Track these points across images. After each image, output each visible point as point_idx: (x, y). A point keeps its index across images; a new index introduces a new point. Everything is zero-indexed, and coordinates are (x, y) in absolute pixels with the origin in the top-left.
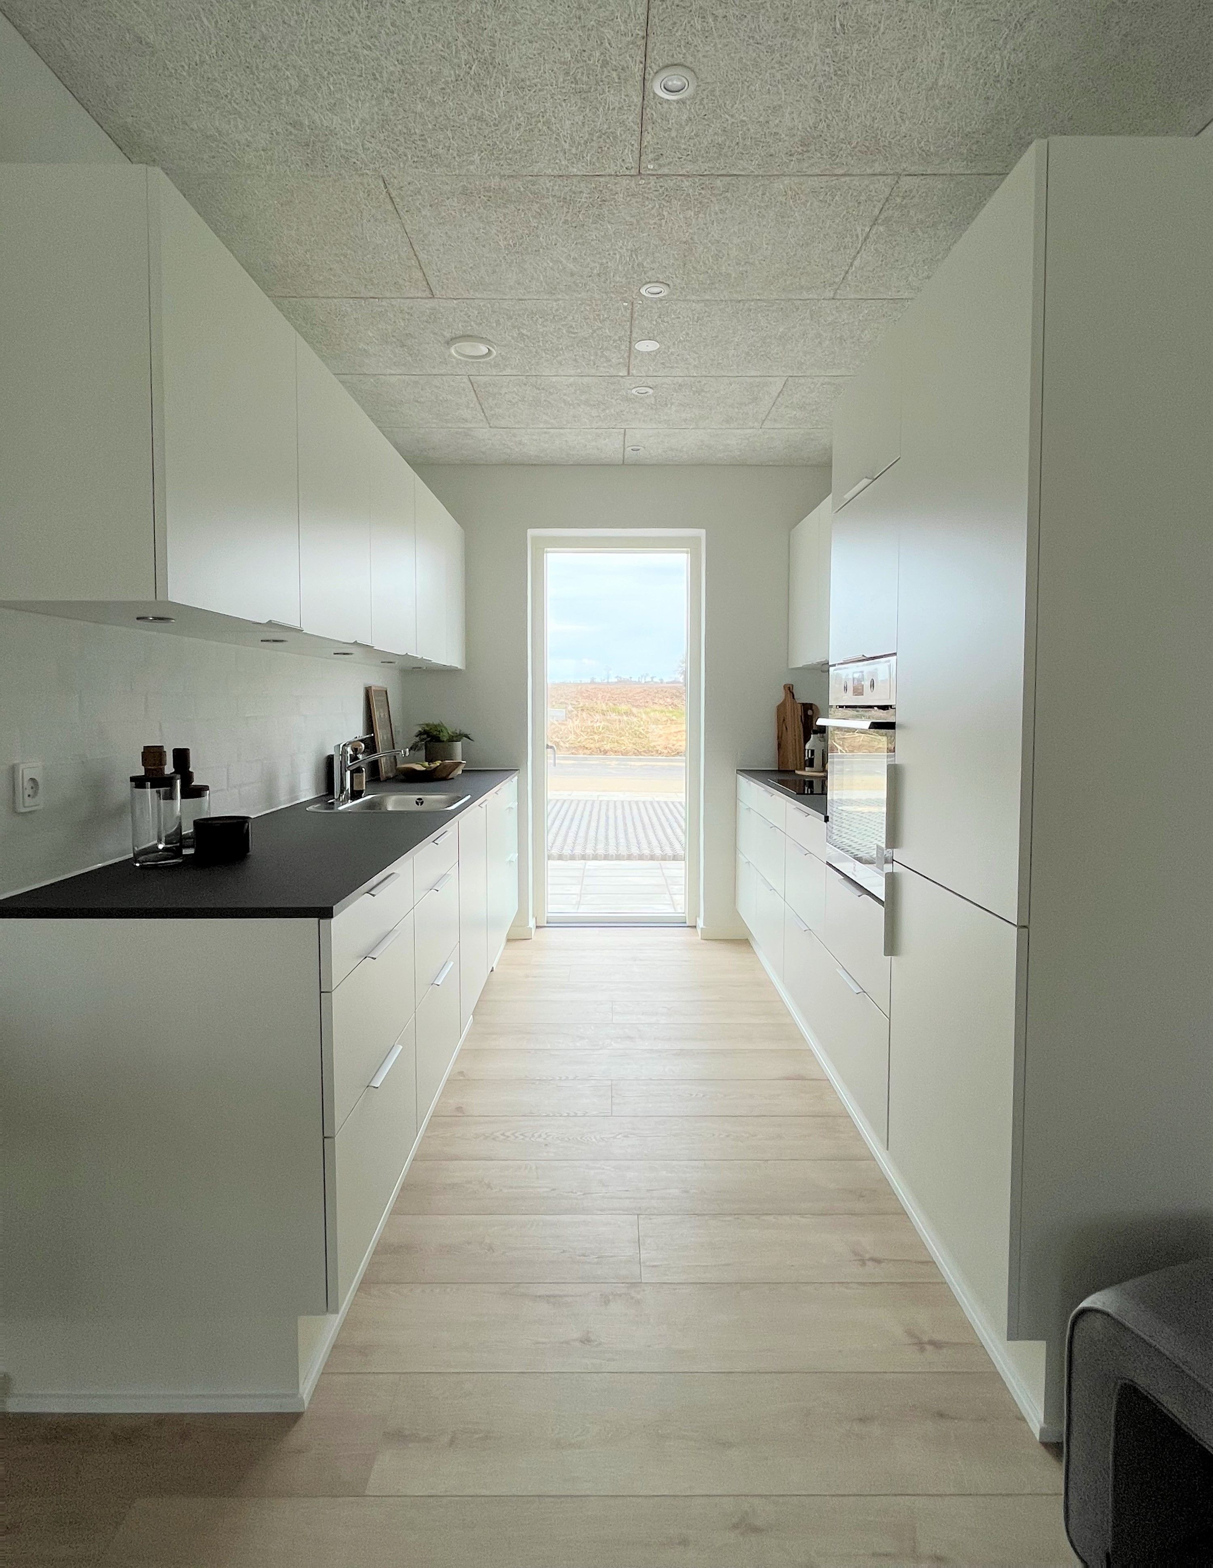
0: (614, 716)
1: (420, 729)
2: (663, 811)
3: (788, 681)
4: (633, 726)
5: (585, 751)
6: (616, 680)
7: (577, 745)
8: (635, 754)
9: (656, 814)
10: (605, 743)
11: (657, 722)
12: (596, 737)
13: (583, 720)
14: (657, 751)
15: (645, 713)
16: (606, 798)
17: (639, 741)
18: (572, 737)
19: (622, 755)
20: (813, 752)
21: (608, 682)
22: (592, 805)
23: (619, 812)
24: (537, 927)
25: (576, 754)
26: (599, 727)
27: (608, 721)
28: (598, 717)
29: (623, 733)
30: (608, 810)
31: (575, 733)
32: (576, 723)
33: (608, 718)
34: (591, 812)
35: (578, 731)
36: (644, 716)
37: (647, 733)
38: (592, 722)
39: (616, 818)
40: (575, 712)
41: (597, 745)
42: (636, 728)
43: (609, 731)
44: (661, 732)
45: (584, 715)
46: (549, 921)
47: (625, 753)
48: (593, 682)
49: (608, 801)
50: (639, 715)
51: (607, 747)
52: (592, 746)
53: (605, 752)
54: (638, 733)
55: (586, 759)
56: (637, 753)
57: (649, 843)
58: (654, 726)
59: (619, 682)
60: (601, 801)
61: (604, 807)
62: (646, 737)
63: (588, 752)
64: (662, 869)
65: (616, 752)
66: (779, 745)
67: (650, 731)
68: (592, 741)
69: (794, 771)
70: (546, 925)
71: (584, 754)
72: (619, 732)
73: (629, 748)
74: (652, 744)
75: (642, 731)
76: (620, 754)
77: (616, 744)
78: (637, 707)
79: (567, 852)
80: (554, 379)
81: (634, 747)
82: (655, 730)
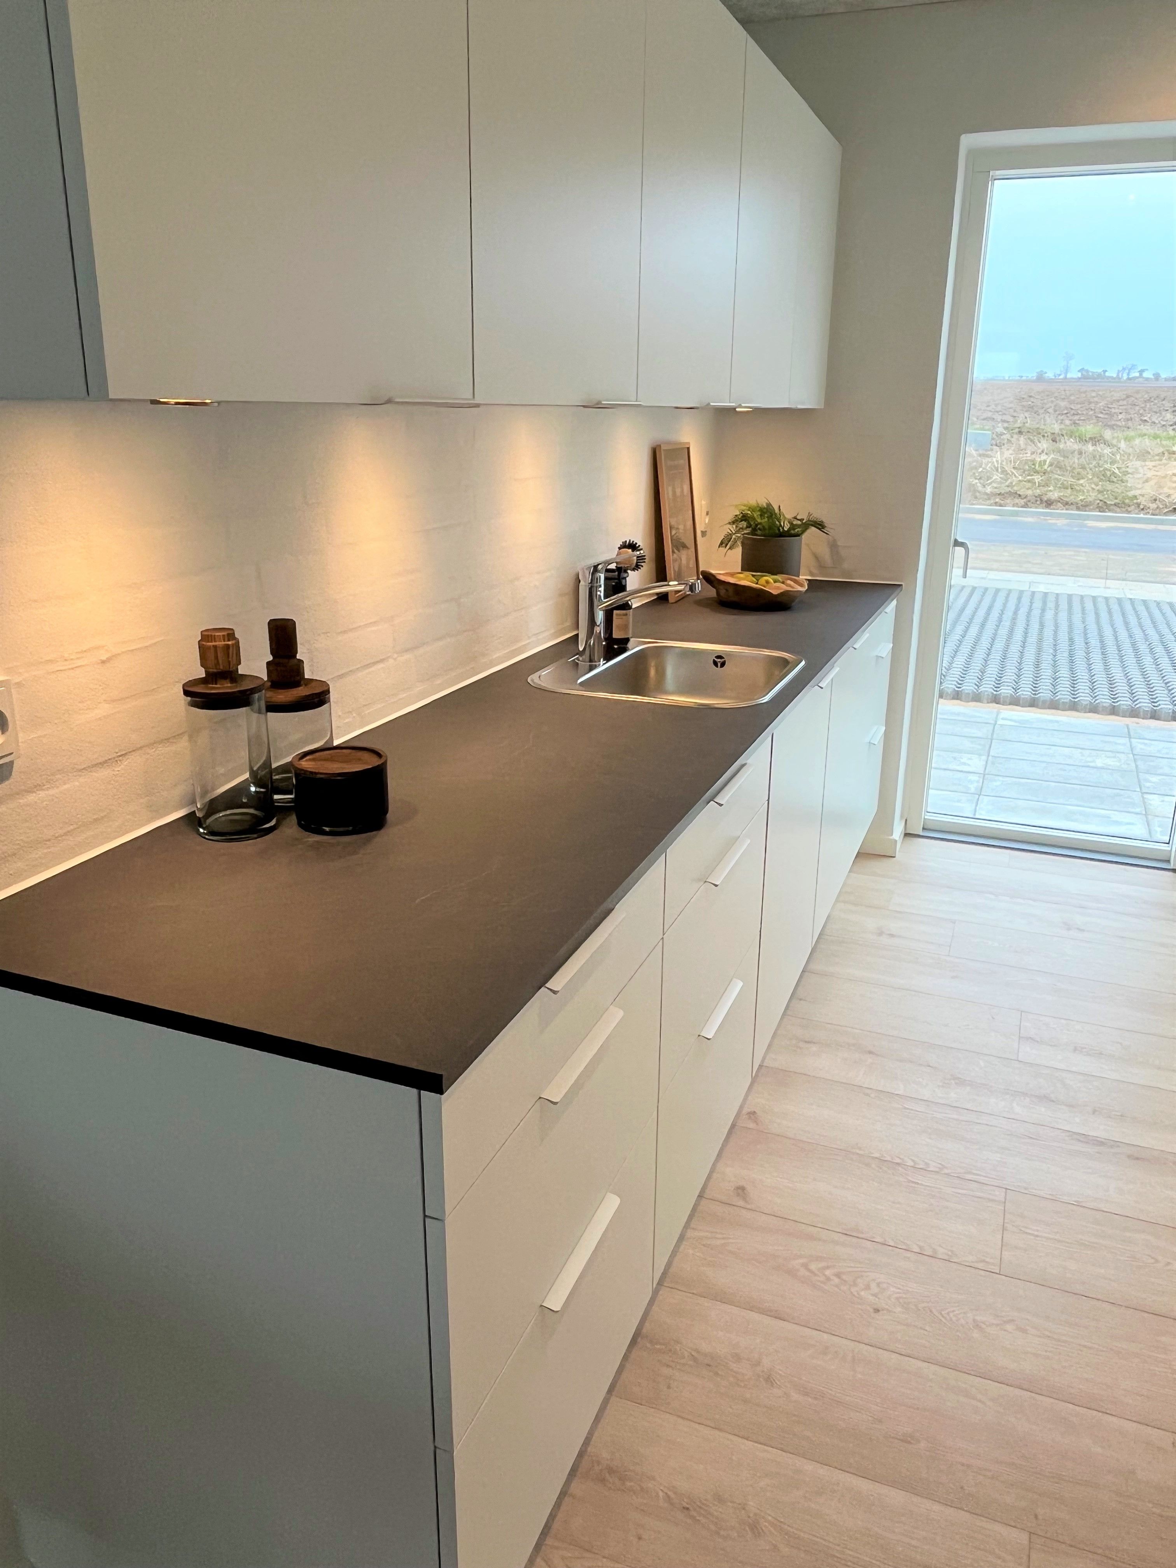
0: (1070, 444)
2: (1139, 618)
4: (1101, 462)
5: (1017, 501)
6: (1079, 375)
7: (1004, 489)
8: (1101, 509)
9: (1127, 624)
10: (1051, 488)
11: (1143, 455)
12: (1037, 478)
13: (1020, 450)
14: (1139, 505)
15: (1125, 439)
16: (1042, 588)
17: (1109, 487)
18: (997, 477)
19: (1078, 509)
21: (1066, 378)
22: (1019, 599)
23: (1063, 616)
24: (907, 835)
25: (1001, 505)
26: (1045, 461)
27: (1059, 451)
28: (1044, 445)
29: (1083, 473)
30: (1043, 610)
31: (1004, 471)
32: (1007, 454)
33: (1062, 446)
34: (1016, 613)
35: (1009, 468)
36: (1123, 445)
37: (1126, 473)
38: (1033, 453)
39: (1057, 626)
40: (1007, 436)
41: (1038, 492)
42: (1107, 466)
43: (1060, 468)
44: (1150, 474)
45: (1022, 440)
46: (925, 827)
47: (1084, 506)
48: (1040, 378)
49: (1046, 594)
50: (1115, 442)
51: (1055, 495)
52: (1030, 492)
53: (1049, 504)
54: (1108, 473)
55: (1016, 514)
56: (1103, 507)
57: (1111, 683)
58: (1138, 463)
59: (1084, 377)
60: (1033, 593)
61: (1037, 604)
62: (1122, 481)
63: (1022, 502)
64: (1130, 737)
65: (1067, 503)
67: (1130, 471)
68: (1030, 484)
70: (921, 834)
71: (1014, 506)
72: (1076, 471)
73: (1090, 499)
74: (1130, 494)
75: (1117, 471)
76: (1074, 507)
77: (1069, 491)
78: (1112, 427)
79: (969, 687)
81: (1100, 497)
82: (1141, 470)
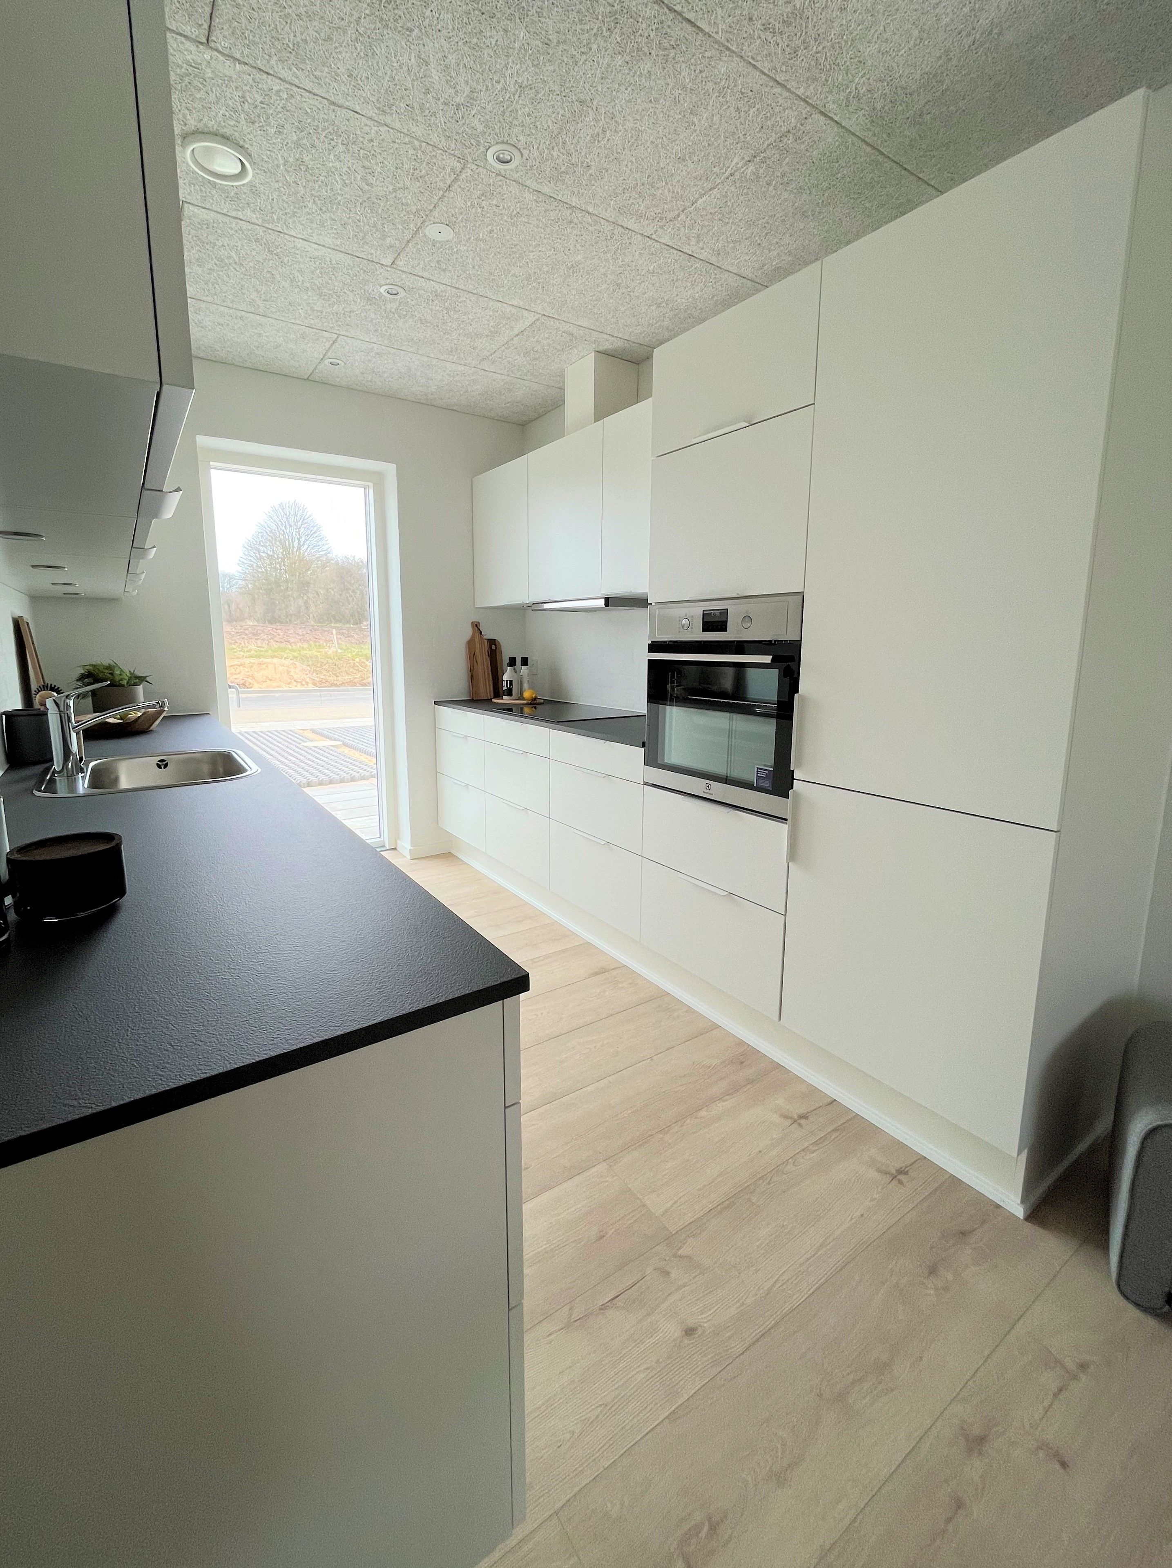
1: (83, 672)
3: (475, 620)
20: (511, 682)
66: (472, 677)
69: (491, 699)
80: (300, 244)
